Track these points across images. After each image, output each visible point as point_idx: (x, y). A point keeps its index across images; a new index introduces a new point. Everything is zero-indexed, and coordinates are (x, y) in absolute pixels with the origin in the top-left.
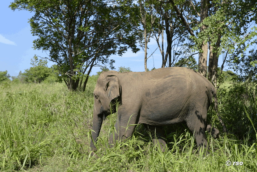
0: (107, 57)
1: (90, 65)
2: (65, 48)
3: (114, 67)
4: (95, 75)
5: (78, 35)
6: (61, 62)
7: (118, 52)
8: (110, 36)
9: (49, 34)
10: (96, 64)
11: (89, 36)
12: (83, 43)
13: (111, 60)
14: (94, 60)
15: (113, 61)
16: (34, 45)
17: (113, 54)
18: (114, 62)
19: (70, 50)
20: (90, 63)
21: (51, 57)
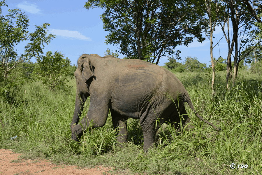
0: (173, 48)
1: (158, 56)
2: (134, 41)
3: (180, 58)
5: (145, 28)
6: (130, 54)
7: (184, 43)
8: (176, 26)
9: (119, 28)
10: (163, 55)
11: (156, 29)
12: (151, 35)
13: (177, 51)
14: (161, 51)
15: (179, 52)
16: (106, 40)
17: (179, 45)
18: (180, 53)
19: (139, 43)
20: (157, 54)
21: (121, 50)
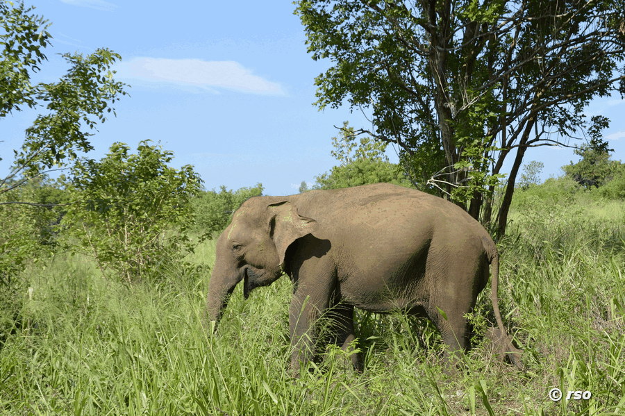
0: (578, 109)
1: (517, 142)
2: (422, 90)
3: (606, 144)
4: (556, 177)
5: (466, 38)
6: (413, 140)
7: (617, 85)
8: (582, 25)
9: (364, 46)
10: (537, 139)
11: (504, 39)
12: (487, 64)
13: (595, 119)
15: (601, 123)
16: (318, 95)
17: (601, 95)
18: (606, 125)
19: (441, 98)
20: (515, 137)
21: (376, 128)
